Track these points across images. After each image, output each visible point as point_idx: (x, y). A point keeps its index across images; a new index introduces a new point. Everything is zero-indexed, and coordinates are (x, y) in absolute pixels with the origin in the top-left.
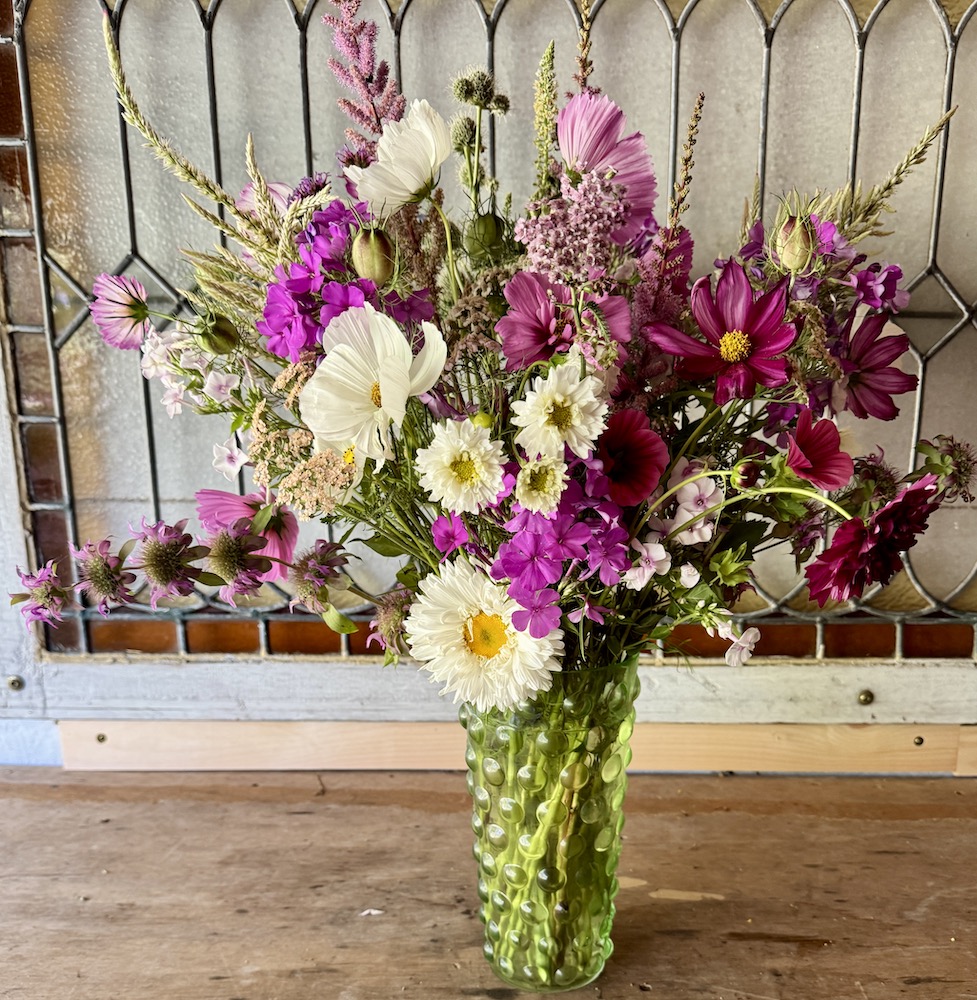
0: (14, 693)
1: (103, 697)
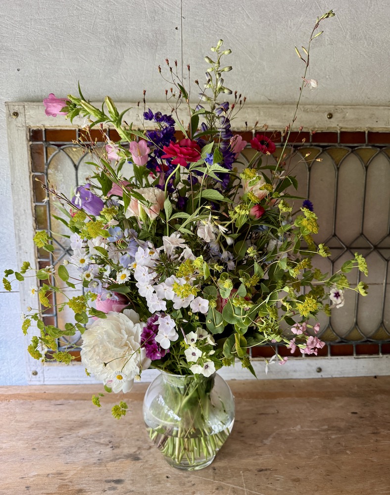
0: (34, 376)
1: (64, 377)
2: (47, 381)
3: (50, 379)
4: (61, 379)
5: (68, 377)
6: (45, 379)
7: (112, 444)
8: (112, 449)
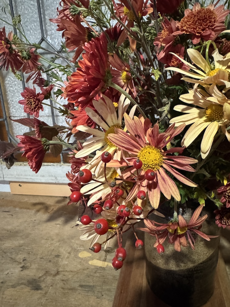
1: (18, 175)
2: (6, 177)
3: (8, 177)
4: (17, 176)
5: (22, 175)
6: (4, 176)
7: (24, 264)
8: (22, 269)
